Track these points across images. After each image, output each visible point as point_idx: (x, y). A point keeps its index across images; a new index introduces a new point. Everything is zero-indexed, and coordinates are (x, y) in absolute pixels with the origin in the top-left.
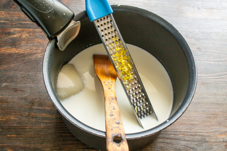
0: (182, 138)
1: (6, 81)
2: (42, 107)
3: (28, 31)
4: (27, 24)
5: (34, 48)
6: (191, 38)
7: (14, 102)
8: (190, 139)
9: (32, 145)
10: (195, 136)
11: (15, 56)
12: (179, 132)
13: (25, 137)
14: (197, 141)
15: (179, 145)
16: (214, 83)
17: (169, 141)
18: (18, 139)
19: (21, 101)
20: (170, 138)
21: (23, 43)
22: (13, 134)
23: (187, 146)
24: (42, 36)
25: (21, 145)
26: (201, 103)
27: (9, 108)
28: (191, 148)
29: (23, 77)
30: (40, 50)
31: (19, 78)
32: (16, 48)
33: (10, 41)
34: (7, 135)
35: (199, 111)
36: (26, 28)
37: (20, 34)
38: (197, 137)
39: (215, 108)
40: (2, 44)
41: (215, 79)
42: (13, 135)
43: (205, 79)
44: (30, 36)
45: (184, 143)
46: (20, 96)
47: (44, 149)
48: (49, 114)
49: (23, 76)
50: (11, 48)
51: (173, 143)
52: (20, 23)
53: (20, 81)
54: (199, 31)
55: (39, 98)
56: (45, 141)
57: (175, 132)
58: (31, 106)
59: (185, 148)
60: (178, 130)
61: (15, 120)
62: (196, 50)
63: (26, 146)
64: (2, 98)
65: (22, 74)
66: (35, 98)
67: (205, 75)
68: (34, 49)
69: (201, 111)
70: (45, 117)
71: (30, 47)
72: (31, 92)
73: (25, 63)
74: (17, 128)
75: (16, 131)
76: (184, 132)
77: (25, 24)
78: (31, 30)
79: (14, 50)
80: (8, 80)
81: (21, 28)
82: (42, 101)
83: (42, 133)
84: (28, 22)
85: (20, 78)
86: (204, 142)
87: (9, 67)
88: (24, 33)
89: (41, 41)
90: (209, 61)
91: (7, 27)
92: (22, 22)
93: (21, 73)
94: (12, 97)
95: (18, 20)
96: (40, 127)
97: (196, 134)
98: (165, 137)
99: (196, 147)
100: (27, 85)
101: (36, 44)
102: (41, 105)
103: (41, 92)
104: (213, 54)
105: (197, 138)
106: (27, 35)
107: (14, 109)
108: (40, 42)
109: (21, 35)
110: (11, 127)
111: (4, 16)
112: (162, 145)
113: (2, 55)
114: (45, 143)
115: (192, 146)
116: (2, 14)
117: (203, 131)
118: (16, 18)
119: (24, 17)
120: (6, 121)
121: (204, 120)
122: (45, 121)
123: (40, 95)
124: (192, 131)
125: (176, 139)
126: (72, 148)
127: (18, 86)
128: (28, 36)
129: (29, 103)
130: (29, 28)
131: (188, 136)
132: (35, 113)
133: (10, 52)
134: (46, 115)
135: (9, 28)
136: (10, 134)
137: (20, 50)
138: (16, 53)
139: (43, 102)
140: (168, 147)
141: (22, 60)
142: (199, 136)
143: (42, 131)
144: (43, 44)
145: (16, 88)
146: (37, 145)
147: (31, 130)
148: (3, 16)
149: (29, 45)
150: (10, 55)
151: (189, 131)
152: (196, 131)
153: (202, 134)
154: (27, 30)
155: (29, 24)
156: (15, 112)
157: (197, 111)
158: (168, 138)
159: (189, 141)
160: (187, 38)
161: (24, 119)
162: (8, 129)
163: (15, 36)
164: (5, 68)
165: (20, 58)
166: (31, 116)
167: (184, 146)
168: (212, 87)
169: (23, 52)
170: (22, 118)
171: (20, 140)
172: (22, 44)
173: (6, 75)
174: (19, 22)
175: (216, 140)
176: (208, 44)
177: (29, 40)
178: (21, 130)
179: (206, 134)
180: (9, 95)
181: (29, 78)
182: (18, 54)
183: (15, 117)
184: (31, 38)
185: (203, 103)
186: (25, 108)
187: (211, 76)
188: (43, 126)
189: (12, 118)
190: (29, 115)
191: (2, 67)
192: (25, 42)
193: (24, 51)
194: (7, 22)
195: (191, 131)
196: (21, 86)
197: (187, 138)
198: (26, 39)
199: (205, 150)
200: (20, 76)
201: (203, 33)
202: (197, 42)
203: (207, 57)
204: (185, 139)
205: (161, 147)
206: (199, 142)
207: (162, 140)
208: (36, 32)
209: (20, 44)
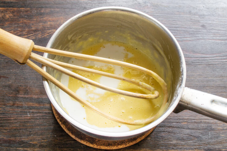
0: (185, 126)
2: (29, 95)
3: (12, 11)
4: (11, 2)
5: (19, 29)
6: (194, 14)
8: (194, 127)
9: (18, 138)
10: (200, 123)
13: (9, 130)
14: (202, 129)
15: (182, 134)
16: (220, 64)
17: (170, 129)
18: (2, 132)
19: (4, 89)
20: (171, 126)
21: (7, 23)
23: (191, 134)
24: (27, 16)
25: (5, 138)
26: (207, 87)
28: (195, 136)
29: (7, 62)
30: (25, 31)
31: (1, 63)
36: (10, 7)
37: (3, 14)
38: (202, 125)
39: (222, 92)
41: (221, 59)
43: (210, 60)
44: (14, 16)
45: (188, 131)
46: (3, 84)
47: (30, 143)
48: (37, 103)
51: (175, 132)
52: (3, 2)
53: (4, 67)
54: (204, 7)
55: (25, 85)
56: (32, 133)
57: (177, 119)
58: (16, 94)
59: (188, 137)
60: (181, 118)
62: (200, 27)
63: (10, 139)
65: (6, 59)
66: (21, 86)
67: (211, 56)
68: (19, 31)
70: (32, 107)
71: (14, 28)
72: (16, 79)
76: (188, 119)
77: (8, 2)
78: (15, 9)
81: (3, 7)
82: (29, 88)
83: (29, 125)
85: (3, 63)
86: (210, 130)
88: (7, 13)
89: (27, 21)
90: (215, 40)
92: (5, 1)
96: (26, 117)
97: (201, 122)
98: (167, 125)
99: (201, 136)
100: (11, 70)
101: (21, 24)
102: (28, 93)
103: (27, 79)
104: (219, 31)
105: (203, 125)
106: (11, 15)
108: (25, 23)
109: (5, 15)
112: (163, 134)
114: (32, 135)
115: (197, 135)
122: (31, 111)
123: (26, 82)
125: (179, 127)
126: (63, 140)
128: (11, 16)
129: (14, 91)
130: (13, 8)
131: (192, 124)
132: (21, 102)
134: (33, 104)
139: (30, 90)
140: (169, 137)
142: (204, 123)
143: (29, 122)
144: (29, 25)
146: (23, 138)
147: (15, 121)
149: (13, 26)
151: (193, 118)
152: (201, 118)
153: (208, 121)
154: (11, 9)
155: (13, 2)
158: (169, 127)
159: (193, 129)
160: (190, 14)
161: (8, 109)
166: (16, 105)
167: (188, 135)
168: (218, 68)
170: (6, 108)
171: (4, 132)
172: (5, 25)
175: (223, 127)
176: (214, 20)
177: (13, 21)
178: (5, 122)
179: (212, 121)
181: (14, 63)
184: (15, 18)
185: (208, 87)
186: (10, 97)
187: (218, 57)
188: (30, 117)
190: (14, 105)
192: (9, 23)
195: (195, 118)
196: (4, 72)
197: (190, 126)
198: (10, 19)
199: (211, 138)
200: (3, 61)
201: (208, 9)
202: (201, 19)
203: (212, 36)
204: (188, 127)
205: (161, 137)
206: (204, 130)
207: (163, 128)
208: (21, 11)
209: (3, 26)
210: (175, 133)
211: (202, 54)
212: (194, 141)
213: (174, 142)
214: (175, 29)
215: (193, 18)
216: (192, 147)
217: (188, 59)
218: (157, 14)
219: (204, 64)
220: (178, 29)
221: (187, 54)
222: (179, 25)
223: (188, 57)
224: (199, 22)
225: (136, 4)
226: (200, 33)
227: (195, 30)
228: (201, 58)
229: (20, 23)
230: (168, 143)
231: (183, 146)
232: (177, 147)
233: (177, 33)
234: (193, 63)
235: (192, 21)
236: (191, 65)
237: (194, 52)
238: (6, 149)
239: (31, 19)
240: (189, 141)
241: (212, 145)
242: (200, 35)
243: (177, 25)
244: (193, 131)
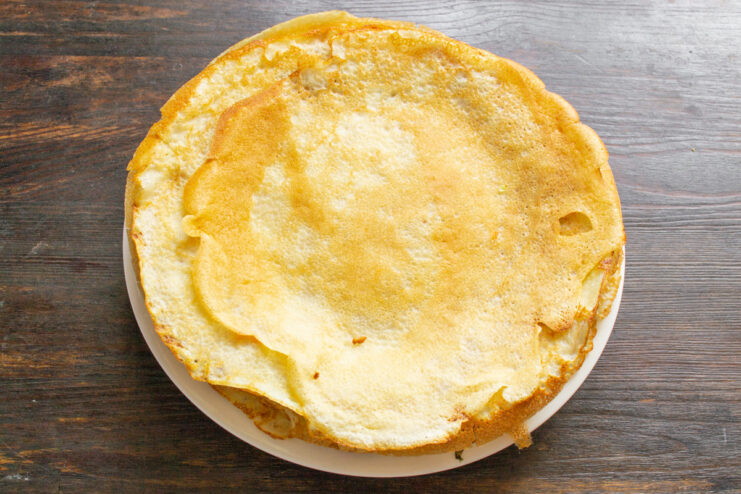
0: (650, 409)
1: (42, 237)
3: (109, 65)
4: (107, 40)
5: (135, 121)
6: (664, 74)
7: (75, 306)
8: (678, 413)
9: (145, 449)
10: (694, 400)
11: (69, 151)
12: (640, 390)
13: (119, 424)
14: (701, 417)
15: (640, 433)
17: (606, 420)
18: (96, 430)
19: (98, 301)
20: (608, 411)
21: (95, 104)
22: (76, 414)
23: (668, 434)
24: (158, 80)
25: (107, 450)
26: (710, 292)
27: (59, 328)
28: (681, 441)
29: (101, 222)
31: (85, 223)
32: (70, 124)
33: (49, 101)
34: (55, 418)
35: (703, 319)
36: (103, 53)
37: (82, 76)
38: (701, 405)
40: (25, 109)
42: (78, 419)
43: (718, 210)
44: (118, 80)
45: (659, 425)
46: (94, 286)
49: (100, 216)
50: (54, 124)
51: (621, 428)
52: (81, 38)
53: (94, 234)
54: (691, 52)
57: (626, 389)
59: (661, 442)
60: (636, 385)
61: (81, 367)
62: (683, 113)
63: (123, 452)
64: (32, 292)
65: (98, 210)
67: (718, 199)
68: (135, 125)
69: (709, 319)
71: (120, 118)
73: (105, 174)
74: (89, 392)
75: (86, 405)
76: (657, 389)
77: (98, 40)
78: (121, 59)
79: (64, 131)
80: (51, 233)
81: (85, 54)
84: (109, 35)
85: (91, 223)
86: (725, 421)
87: (52, 188)
88: (97, 71)
89: (158, 95)
90: (730, 151)
91: (38, 52)
92: (88, 35)
93: (93, 206)
94: (67, 288)
95: (75, 28)
97: (698, 396)
98: (594, 407)
99: (698, 438)
100: (116, 246)
101: (140, 106)
105: (702, 407)
106: (108, 77)
107: (75, 330)
108: (151, 101)
109: (88, 78)
110: (67, 389)
111: (25, 15)
112: (585, 435)
113: (24, 146)
115: (687, 435)
116: (17, 9)
117: (720, 385)
118: (67, 20)
119: (93, 19)
120: (52, 373)
121: (722, 346)
124: (683, 385)
125: (630, 414)
127: (85, 250)
128: (109, 82)
129: (126, 306)
130: (113, 55)
131: (669, 403)
133: (51, 135)
135: (44, 56)
136: (66, 416)
137: (86, 131)
138: (72, 141)
140: (604, 442)
141: (94, 164)
142: (706, 401)
145: (79, 260)
146: (162, 449)
147: (135, 399)
148: (19, 16)
149: (117, 111)
150: (52, 147)
151: (673, 385)
152: (697, 384)
153: (717, 393)
154: (106, 61)
155: (111, 39)
156: (79, 339)
157: (696, 319)
158: (603, 412)
159: (674, 418)
160: (652, 74)
161: (111, 361)
162: (58, 397)
163: (66, 82)
164: (38, 192)
165: (86, 155)
167: (658, 436)
169: (96, 137)
170: (106, 358)
171: (103, 432)
172: (92, 110)
173: (44, 216)
174: (77, 36)
176: (723, 92)
177: (114, 95)
178: (104, 400)
179: (730, 394)
180: (57, 283)
182: (80, 144)
183: (81, 358)
184: (120, 86)
185: (714, 292)
186: (115, 325)
187: (739, 202)
189: (72, 360)
191: (28, 187)
192: (103, 101)
193: (100, 130)
194: (34, 34)
195: (678, 386)
196: (95, 252)
197: (666, 409)
198: (104, 91)
199: (729, 446)
200: (89, 218)
201: (703, 57)
202: (685, 89)
203: (720, 138)
204: (659, 414)
205: (581, 442)
206: (708, 421)
207: (585, 417)
208: (137, 67)
209: (84, 110)
210: (618, 430)
211: (693, 192)
212: (679, 455)
213: (620, 458)
214: (606, 118)
215: (661, 87)
216: (674, 473)
217: (651, 208)
218: (553, 75)
219: (699, 224)
220: (616, 118)
221: (645, 192)
222: (618, 106)
223: (651, 204)
224: (678, 97)
225: (486, 42)
226: (683, 130)
227: (667, 122)
228: (690, 205)
229: (138, 103)
230: (600, 462)
231: (645, 469)
232: (628, 473)
233: (613, 130)
234: (666, 220)
235: (657, 93)
236: (660, 226)
237: (668, 187)
238: (113, 482)
239: (168, 89)
240: (664, 453)
241: (732, 465)
242: (681, 137)
243: (613, 105)
244: (672, 424)
